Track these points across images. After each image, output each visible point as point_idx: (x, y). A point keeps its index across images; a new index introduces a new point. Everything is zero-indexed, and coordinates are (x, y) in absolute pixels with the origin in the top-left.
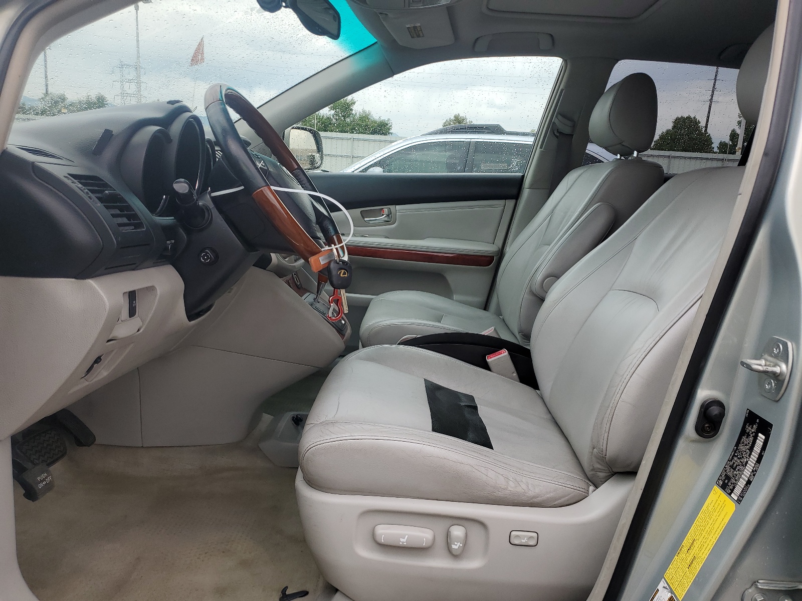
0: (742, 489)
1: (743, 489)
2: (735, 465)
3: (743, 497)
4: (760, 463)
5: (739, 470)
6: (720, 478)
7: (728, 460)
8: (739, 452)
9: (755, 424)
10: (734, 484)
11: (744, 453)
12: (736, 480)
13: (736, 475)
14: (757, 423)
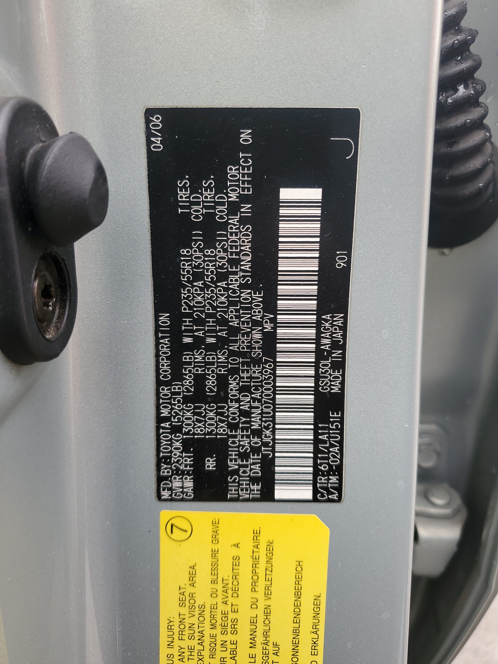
0: (311, 448)
1: (316, 441)
2: (211, 382)
3: (339, 470)
4: (343, 308)
5: (242, 389)
6: (165, 473)
7: (159, 383)
8: (200, 322)
9: (236, 162)
10: (255, 450)
11: (231, 315)
12: (258, 433)
13: (247, 414)
14: (245, 149)
